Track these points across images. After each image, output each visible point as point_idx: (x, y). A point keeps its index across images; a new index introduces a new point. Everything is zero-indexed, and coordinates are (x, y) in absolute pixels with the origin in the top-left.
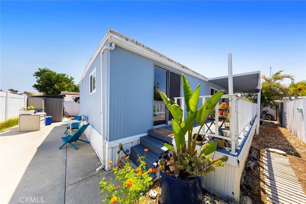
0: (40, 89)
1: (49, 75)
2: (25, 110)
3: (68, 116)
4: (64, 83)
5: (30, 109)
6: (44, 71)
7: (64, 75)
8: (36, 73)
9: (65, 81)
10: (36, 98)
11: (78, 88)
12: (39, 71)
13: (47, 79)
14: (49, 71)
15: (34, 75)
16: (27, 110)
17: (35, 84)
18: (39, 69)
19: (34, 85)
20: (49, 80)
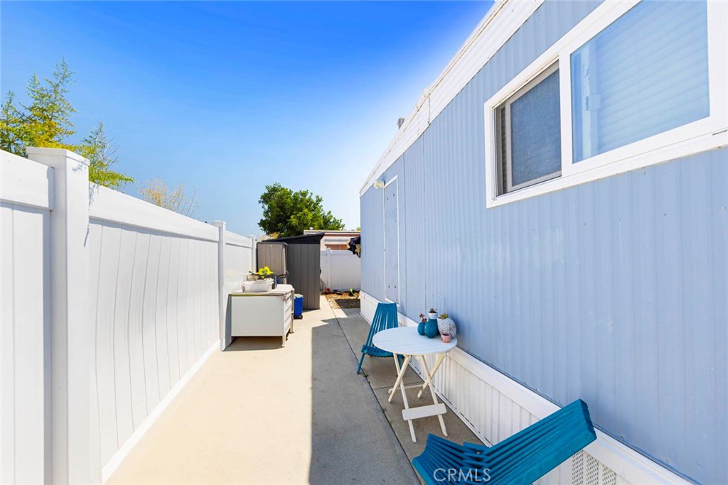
0: (269, 229)
1: (281, 197)
2: (255, 280)
3: (324, 291)
4: (306, 210)
5: (263, 277)
6: (274, 190)
7: (304, 194)
8: (262, 197)
9: (307, 207)
10: (271, 246)
11: (329, 221)
12: (267, 192)
13: (278, 207)
14: (282, 189)
15: (260, 202)
16: (259, 279)
17: (262, 220)
18: (267, 187)
19: (259, 222)
20: (282, 207)
